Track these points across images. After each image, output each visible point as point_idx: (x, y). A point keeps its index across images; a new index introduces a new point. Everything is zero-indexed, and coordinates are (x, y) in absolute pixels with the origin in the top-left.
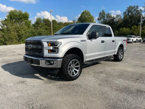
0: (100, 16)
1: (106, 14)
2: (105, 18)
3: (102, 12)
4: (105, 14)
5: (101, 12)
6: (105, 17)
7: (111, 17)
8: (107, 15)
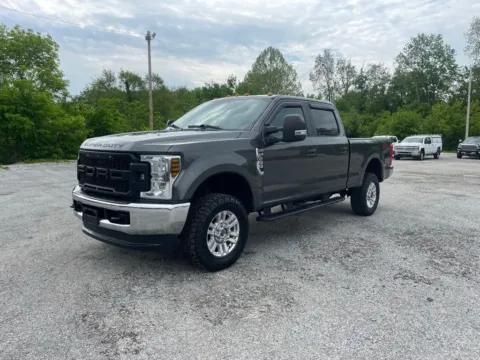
0: (316, 66)
4: (332, 62)
8: (338, 63)
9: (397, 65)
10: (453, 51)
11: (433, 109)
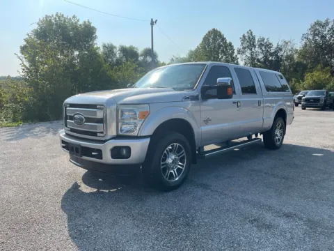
0: (242, 44)
1: (257, 39)
2: (257, 49)
3: (246, 35)
4: (254, 38)
5: (244, 36)
6: (255, 47)
7: (269, 45)
8: (258, 41)
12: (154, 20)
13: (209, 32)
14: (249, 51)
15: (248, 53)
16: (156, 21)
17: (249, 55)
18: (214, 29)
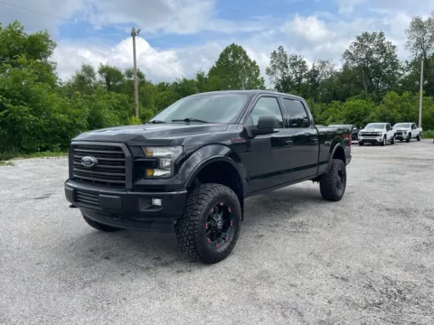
4: (285, 56)
5: (275, 52)
8: (291, 59)
9: (345, 61)
10: (394, 47)
11: (384, 99)
12: (137, 30)
13: (227, 48)
14: (279, 72)
15: (279, 74)
16: (139, 30)
17: (280, 78)
18: (233, 45)
